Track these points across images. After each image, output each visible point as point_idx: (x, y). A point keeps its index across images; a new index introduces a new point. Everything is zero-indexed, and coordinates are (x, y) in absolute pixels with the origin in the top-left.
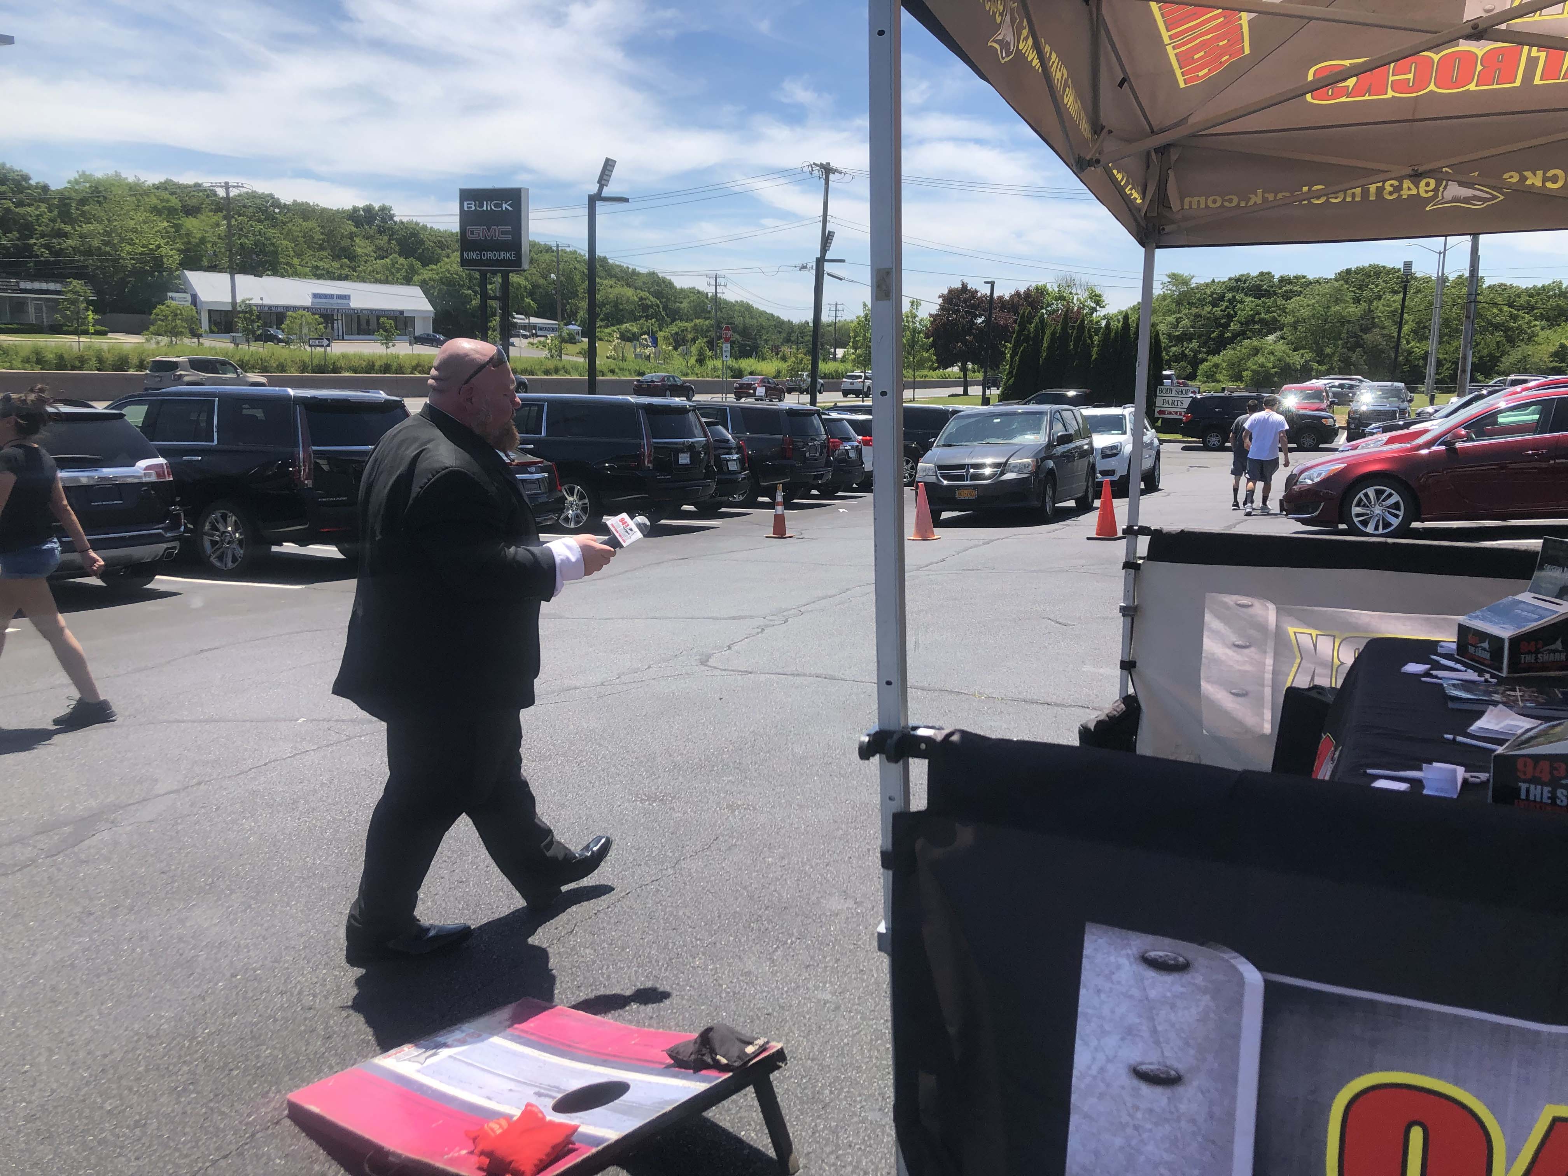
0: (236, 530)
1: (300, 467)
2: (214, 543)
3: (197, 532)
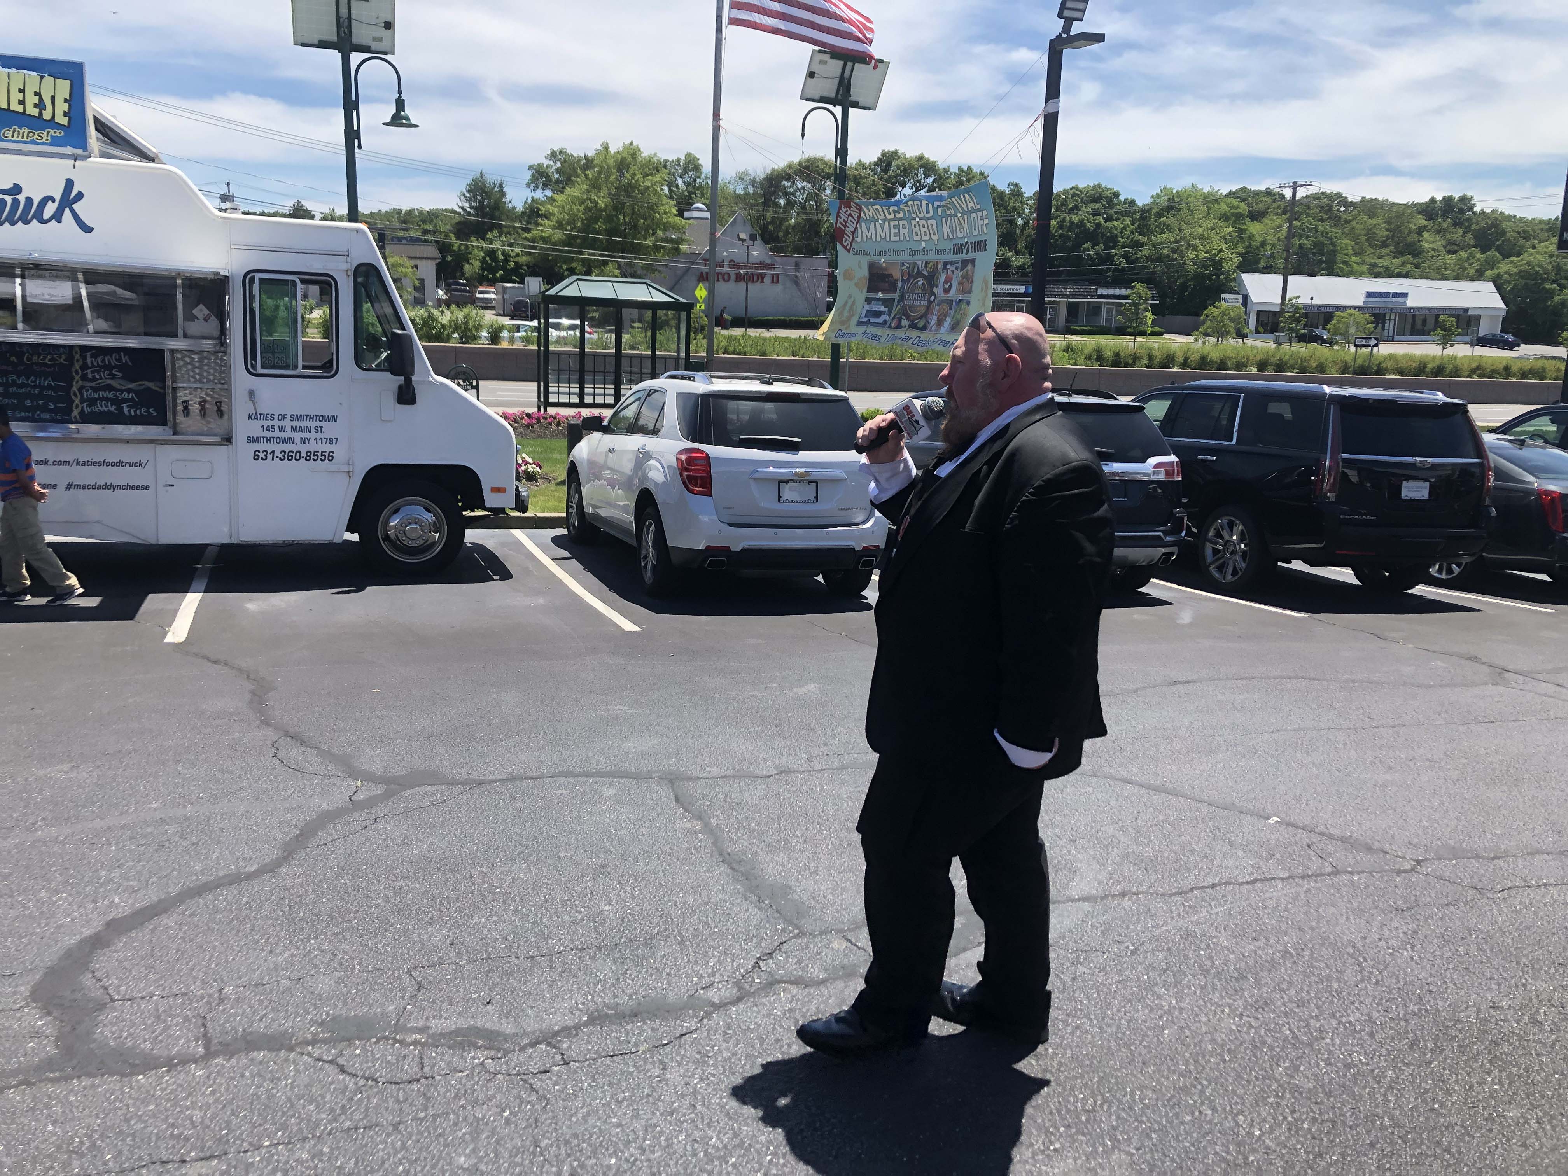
0: (1242, 539)
1: (1324, 475)
2: (1216, 551)
3: (1201, 536)
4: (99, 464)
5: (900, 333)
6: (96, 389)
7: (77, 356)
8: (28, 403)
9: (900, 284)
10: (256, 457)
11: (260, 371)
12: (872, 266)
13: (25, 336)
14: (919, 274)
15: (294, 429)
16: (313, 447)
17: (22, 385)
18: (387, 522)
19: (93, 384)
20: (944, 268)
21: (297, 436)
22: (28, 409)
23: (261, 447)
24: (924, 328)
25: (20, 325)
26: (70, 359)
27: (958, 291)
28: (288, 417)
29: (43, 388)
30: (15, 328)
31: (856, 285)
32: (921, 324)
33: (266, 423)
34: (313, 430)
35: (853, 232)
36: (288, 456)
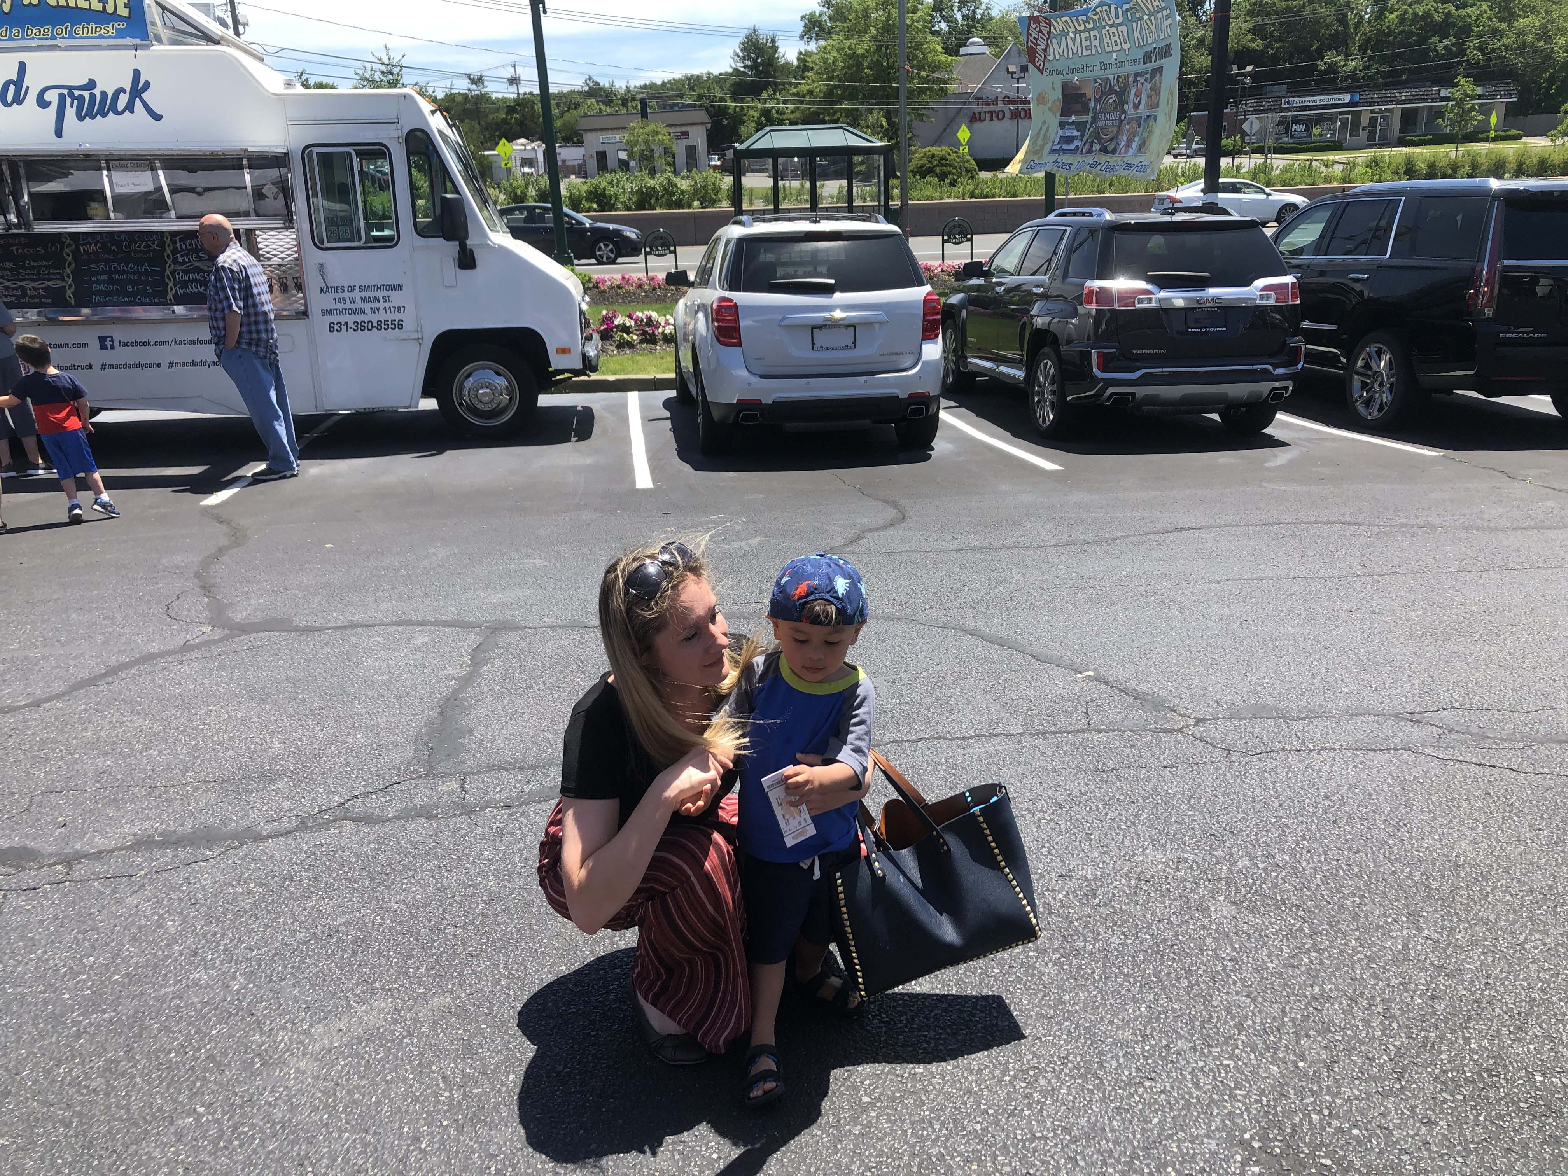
0: (1389, 369)
1: (1480, 287)
4: (194, 342)
5: (1090, 159)
6: (186, 272)
7: (168, 241)
8: (129, 288)
9: (1092, 104)
10: (331, 329)
11: (327, 245)
12: (1066, 86)
13: (118, 224)
14: (1112, 91)
15: (363, 300)
16: (382, 316)
17: (124, 272)
18: (462, 387)
19: (183, 267)
20: (1135, 81)
21: (367, 306)
22: (129, 294)
23: (335, 319)
24: (1114, 152)
25: (112, 215)
26: (162, 244)
27: (1147, 105)
28: (357, 288)
29: (140, 274)
30: (108, 218)
31: (1050, 109)
32: (1110, 148)
33: (337, 296)
34: (381, 299)
35: (1045, 50)
36: (361, 327)
